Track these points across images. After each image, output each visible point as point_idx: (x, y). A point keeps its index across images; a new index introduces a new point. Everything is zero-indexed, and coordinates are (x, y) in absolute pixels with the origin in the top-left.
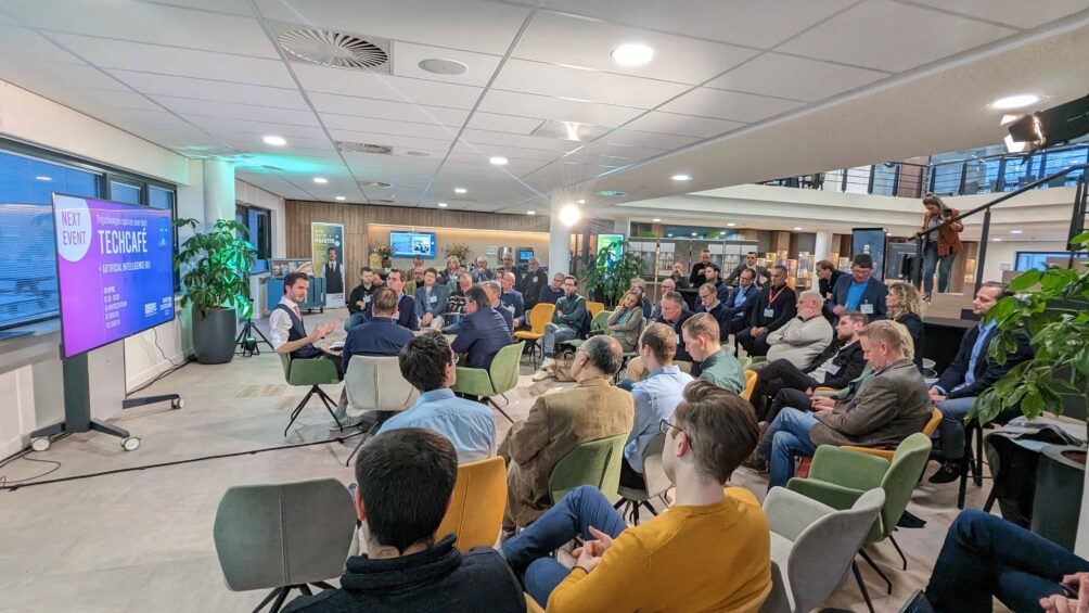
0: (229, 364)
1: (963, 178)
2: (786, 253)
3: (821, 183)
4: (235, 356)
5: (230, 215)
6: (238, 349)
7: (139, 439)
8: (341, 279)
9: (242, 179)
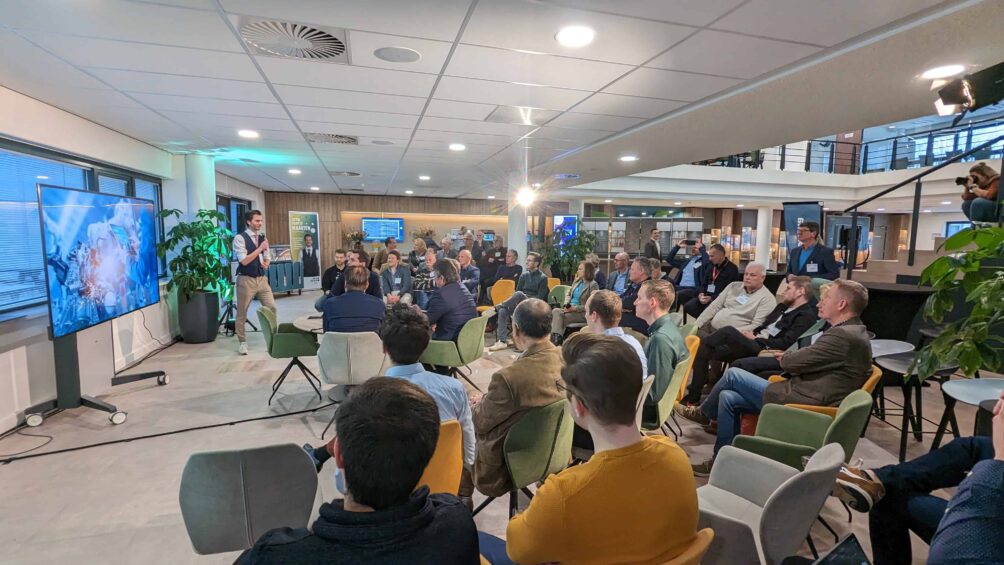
0: (213, 343)
1: (894, 155)
2: (730, 228)
3: (761, 162)
4: (219, 336)
5: (210, 204)
6: (222, 329)
7: (126, 414)
8: (317, 263)
9: (221, 172)
